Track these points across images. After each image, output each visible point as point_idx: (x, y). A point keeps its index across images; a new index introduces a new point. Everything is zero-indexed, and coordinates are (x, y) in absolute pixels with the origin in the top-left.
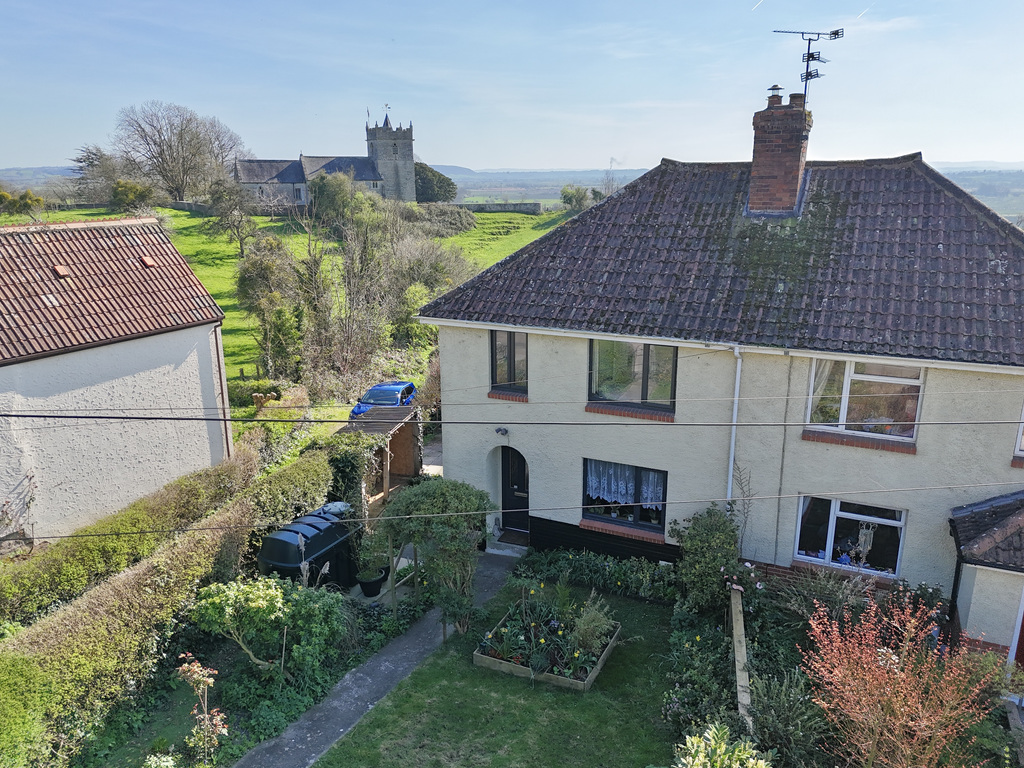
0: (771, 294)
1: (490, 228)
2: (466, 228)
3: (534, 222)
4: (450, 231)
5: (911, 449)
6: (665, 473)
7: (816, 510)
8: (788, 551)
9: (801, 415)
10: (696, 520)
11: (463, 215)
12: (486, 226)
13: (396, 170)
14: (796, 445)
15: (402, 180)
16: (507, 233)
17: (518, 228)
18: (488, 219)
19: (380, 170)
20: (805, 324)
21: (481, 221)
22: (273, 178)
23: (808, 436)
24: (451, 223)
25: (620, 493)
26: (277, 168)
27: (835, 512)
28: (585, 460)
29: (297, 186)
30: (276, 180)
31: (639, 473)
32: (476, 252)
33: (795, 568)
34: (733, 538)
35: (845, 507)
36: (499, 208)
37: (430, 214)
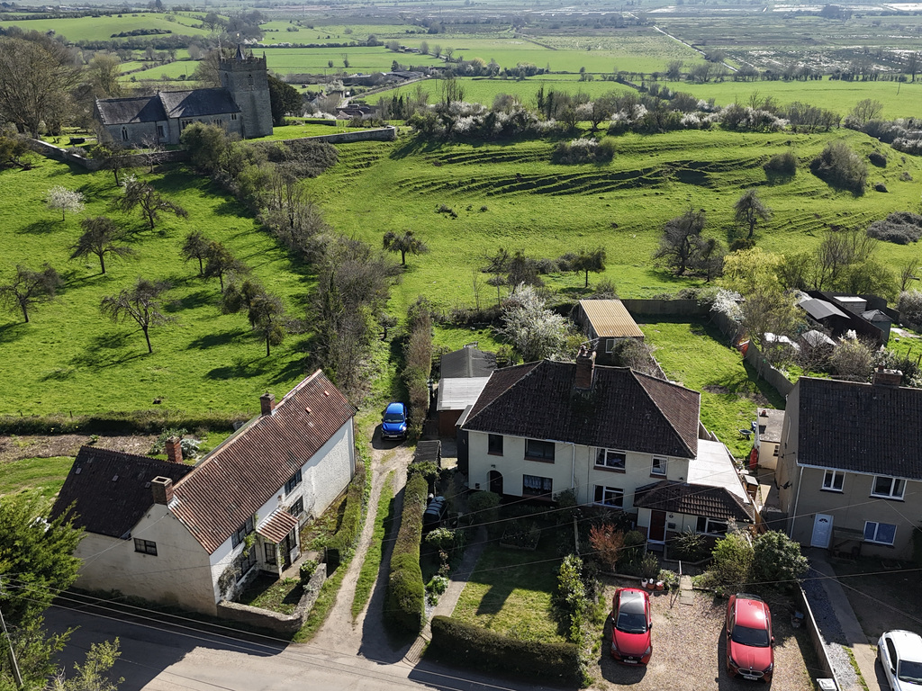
0: (583, 423)
1: (352, 161)
2: (330, 163)
3: (391, 149)
4: (317, 169)
5: (624, 472)
6: (551, 480)
7: (599, 489)
8: (592, 502)
9: (593, 463)
10: (562, 493)
11: (325, 150)
12: (348, 159)
13: (253, 98)
14: (592, 471)
15: (259, 109)
16: (368, 165)
17: (377, 158)
18: (348, 151)
19: (238, 101)
20: (593, 437)
21: (342, 154)
22: (135, 118)
23: (595, 468)
24: (317, 161)
25: (536, 485)
26: (138, 106)
27: (605, 490)
28: (524, 475)
29: (159, 123)
30: (138, 120)
31: (543, 479)
32: (345, 190)
33: (594, 506)
34: (574, 500)
35: (607, 488)
36: (357, 137)
37: (295, 151)
